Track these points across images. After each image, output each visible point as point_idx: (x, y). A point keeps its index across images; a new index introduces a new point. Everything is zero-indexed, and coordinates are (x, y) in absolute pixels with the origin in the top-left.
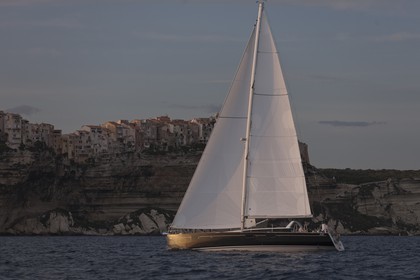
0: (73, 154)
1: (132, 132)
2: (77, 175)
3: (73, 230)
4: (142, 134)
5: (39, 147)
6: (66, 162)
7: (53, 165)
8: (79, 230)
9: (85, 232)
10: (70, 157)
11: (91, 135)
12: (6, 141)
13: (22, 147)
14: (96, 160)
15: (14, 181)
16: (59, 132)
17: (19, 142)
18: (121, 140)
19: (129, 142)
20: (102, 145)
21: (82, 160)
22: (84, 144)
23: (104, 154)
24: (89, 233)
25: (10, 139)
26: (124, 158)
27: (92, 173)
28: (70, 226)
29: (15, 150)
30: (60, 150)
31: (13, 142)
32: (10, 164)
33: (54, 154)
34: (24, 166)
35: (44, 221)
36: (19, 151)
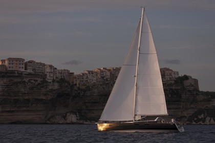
0: (79, 84)
1: (108, 74)
2: (81, 94)
3: (78, 121)
4: (113, 75)
5: (62, 81)
6: (76, 88)
7: (69, 90)
8: (81, 122)
9: (84, 123)
10: (78, 86)
11: (88, 75)
12: (46, 78)
13: (54, 81)
14: (90, 87)
15: (49, 98)
16: (73, 73)
17: (52, 78)
18: (103, 77)
19: (107, 79)
20: (93, 80)
21: (83, 87)
22: (85, 79)
23: (94, 85)
24: (86, 123)
25: (48, 77)
26: (104, 86)
27: (88, 93)
28: (77, 120)
29: (50, 82)
30: (73, 82)
31: (49, 79)
32: (48, 89)
33: (70, 84)
34: (54, 90)
35: (65, 117)
36: (52, 83)
